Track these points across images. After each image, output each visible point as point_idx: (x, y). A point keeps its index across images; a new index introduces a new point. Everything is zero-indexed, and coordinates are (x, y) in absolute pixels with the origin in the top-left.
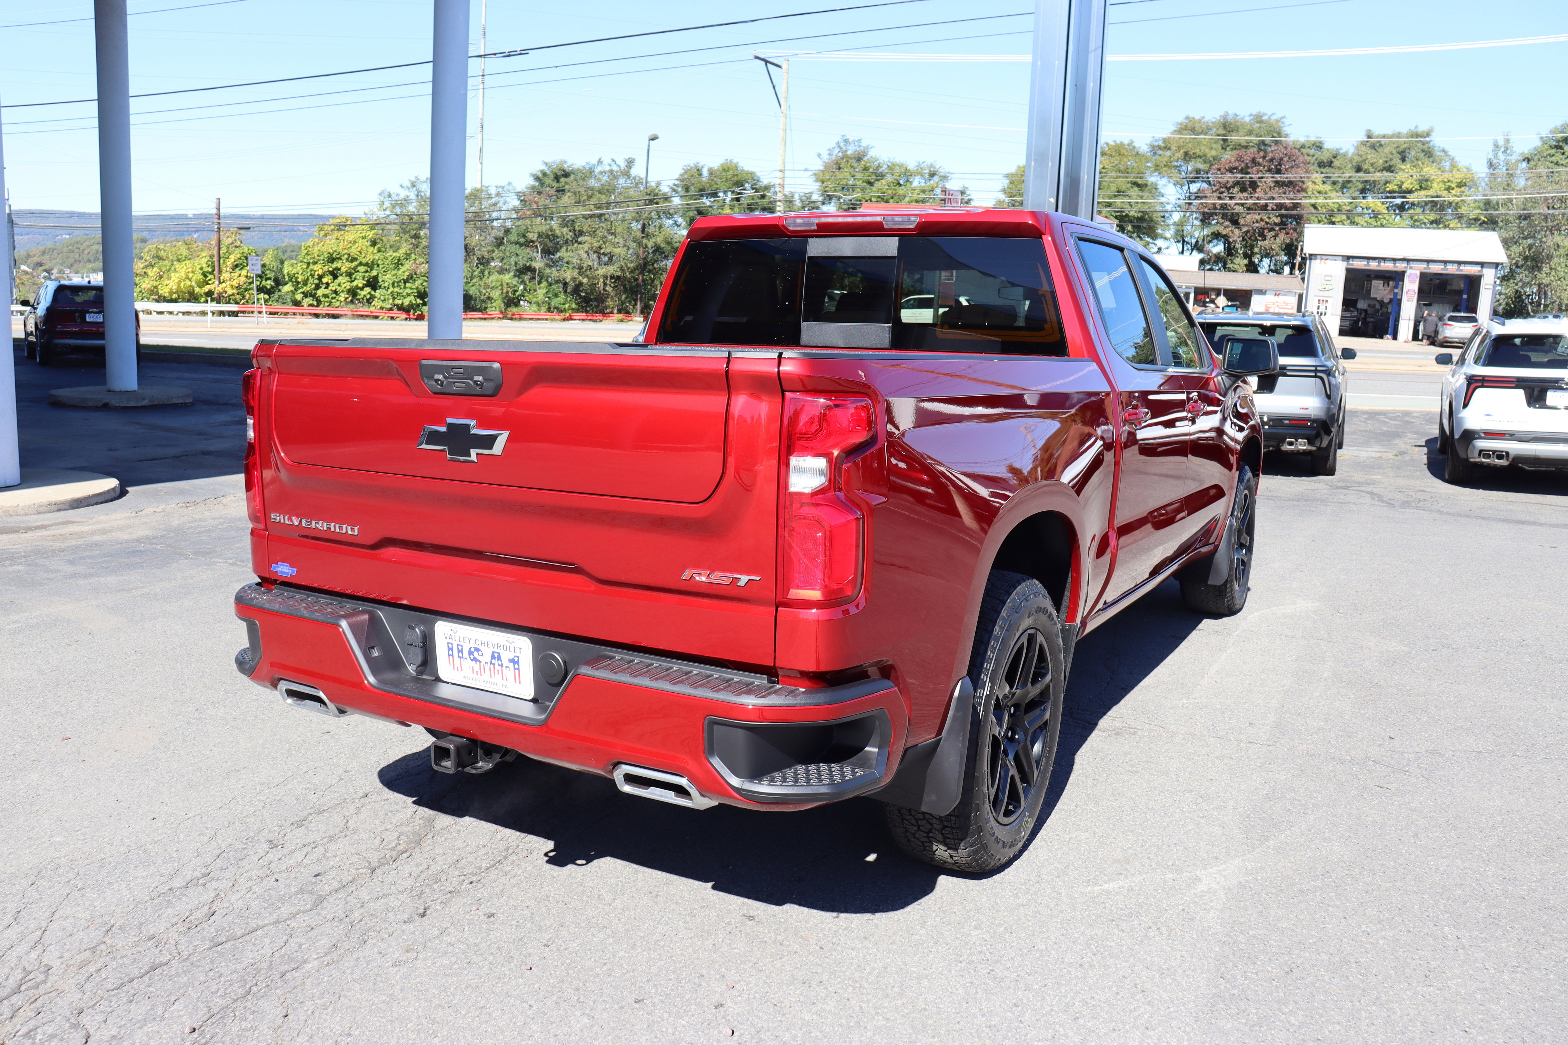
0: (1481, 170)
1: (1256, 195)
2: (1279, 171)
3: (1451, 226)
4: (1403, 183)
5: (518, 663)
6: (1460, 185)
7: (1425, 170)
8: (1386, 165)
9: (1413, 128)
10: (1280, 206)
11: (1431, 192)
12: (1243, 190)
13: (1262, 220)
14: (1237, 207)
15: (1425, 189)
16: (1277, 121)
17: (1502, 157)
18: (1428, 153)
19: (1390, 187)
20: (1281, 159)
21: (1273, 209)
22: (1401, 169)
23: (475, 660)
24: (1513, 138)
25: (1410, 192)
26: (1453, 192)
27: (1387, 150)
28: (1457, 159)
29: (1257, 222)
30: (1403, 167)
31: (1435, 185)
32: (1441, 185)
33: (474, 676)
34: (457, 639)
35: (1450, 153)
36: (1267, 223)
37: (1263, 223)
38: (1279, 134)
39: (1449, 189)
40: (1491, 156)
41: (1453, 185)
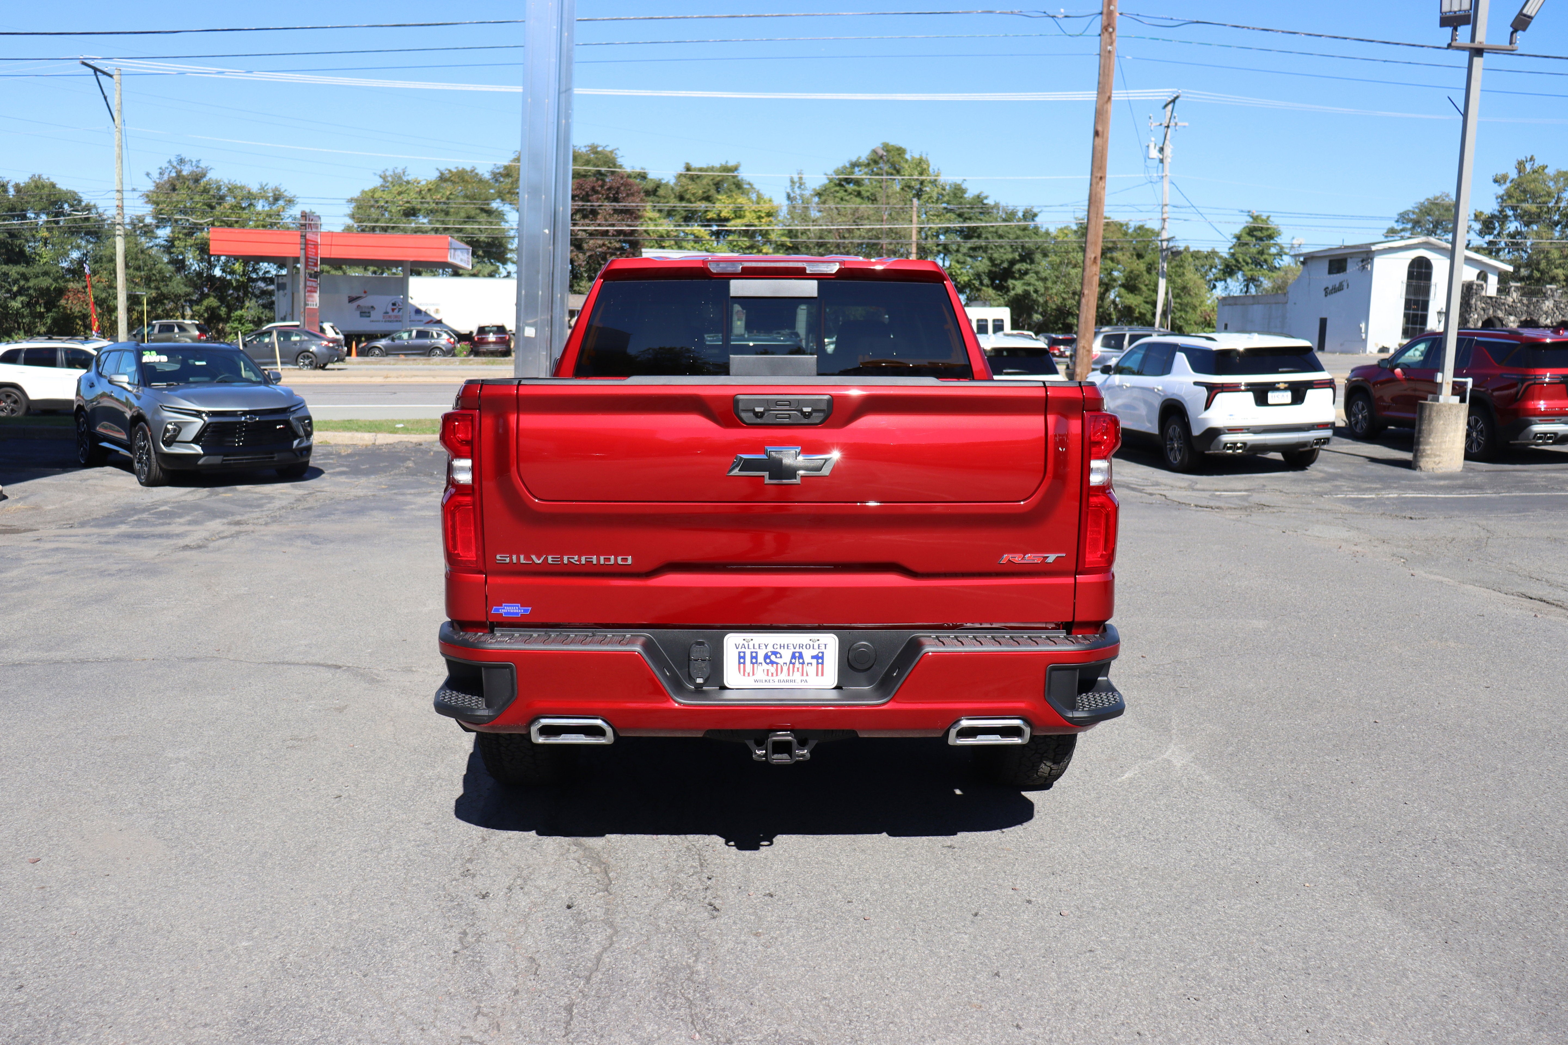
0: (780, 201)
1: (598, 222)
2: (616, 200)
3: (764, 251)
4: (720, 212)
6: (769, 215)
7: (739, 200)
8: (706, 195)
9: (724, 163)
10: (620, 232)
11: (745, 221)
12: (585, 217)
13: (604, 245)
14: (580, 233)
15: (740, 217)
16: (611, 152)
17: (798, 191)
18: (738, 185)
19: (710, 215)
20: (618, 188)
21: (613, 235)
22: (718, 199)
24: (804, 176)
25: (727, 220)
26: (763, 220)
27: (705, 181)
28: (761, 192)
29: (600, 247)
30: (720, 197)
31: (747, 214)
32: (753, 214)
35: (755, 186)
36: (609, 248)
37: (605, 248)
38: (615, 165)
39: (759, 218)
40: (789, 190)
41: (763, 215)
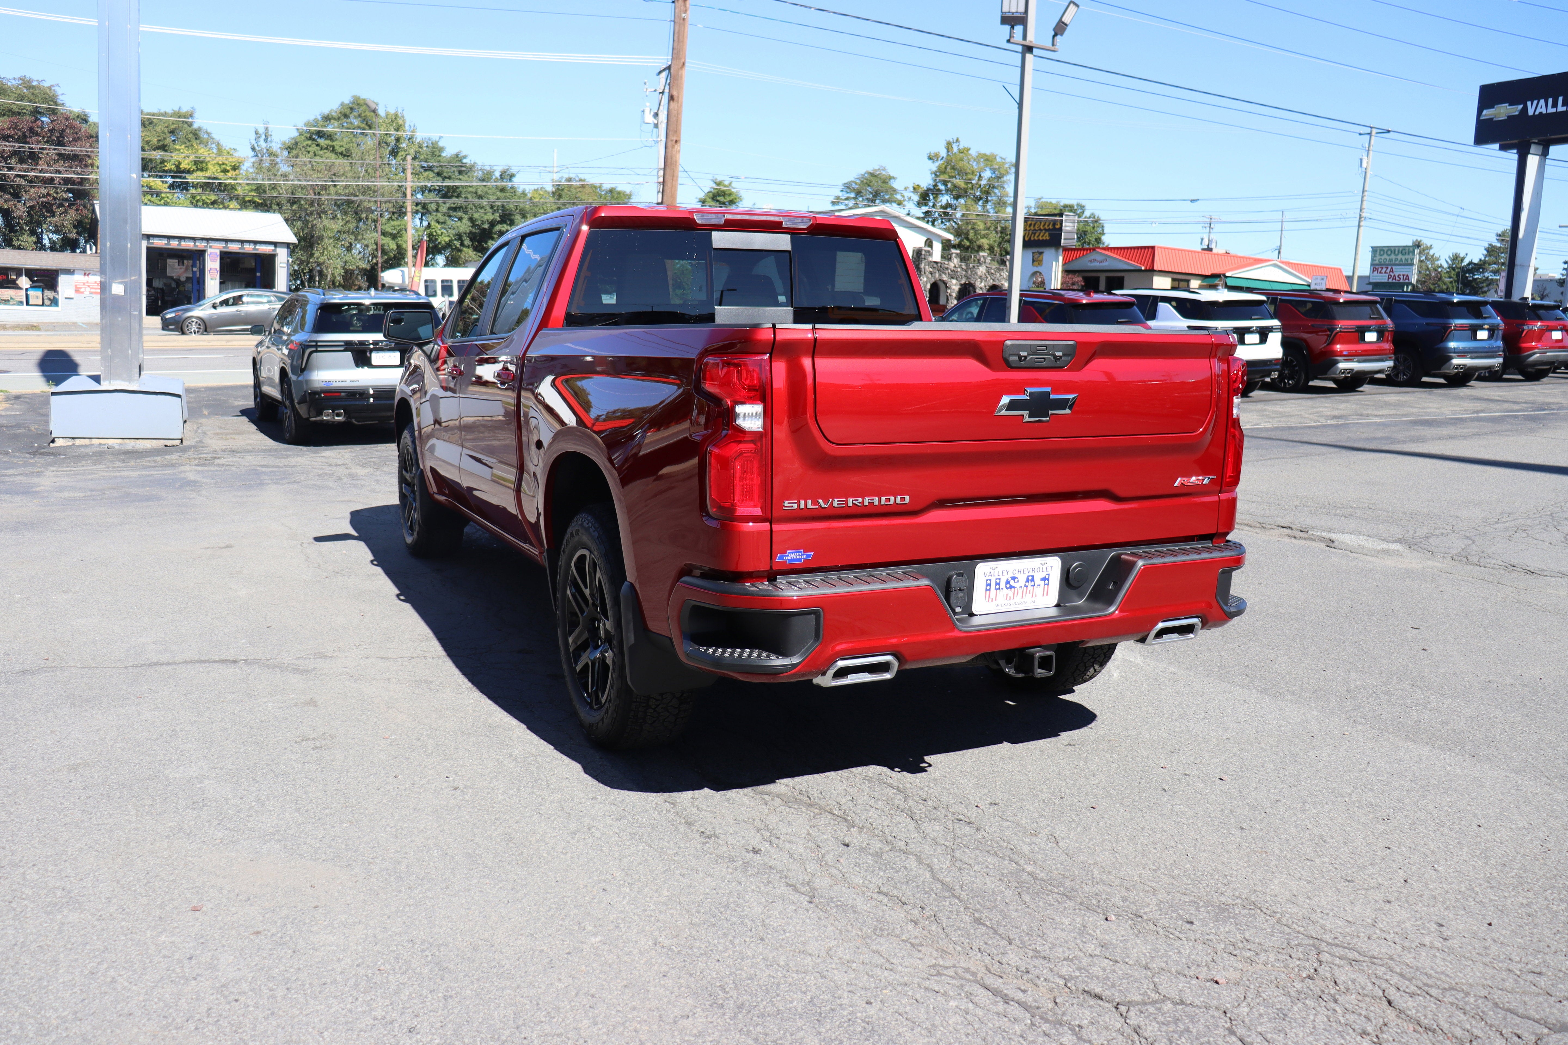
0: (244, 153)
1: (39, 167)
2: (60, 143)
3: (231, 206)
4: (180, 163)
5: (1048, 579)
6: (235, 168)
7: (200, 152)
8: (161, 143)
9: (176, 109)
10: (67, 181)
11: (208, 174)
12: (22, 161)
13: (48, 195)
14: (18, 179)
15: (202, 170)
16: (50, 88)
17: (263, 144)
18: (196, 135)
19: (169, 166)
20: (63, 131)
21: (60, 184)
22: (176, 150)
23: (1011, 587)
24: (271, 126)
25: (189, 172)
26: (229, 174)
27: (158, 129)
28: (221, 142)
29: (44, 196)
30: (177, 147)
31: (210, 166)
32: (217, 167)
33: (1008, 602)
34: (996, 574)
35: (213, 135)
36: (55, 198)
37: (50, 198)
38: (56, 104)
39: (225, 171)
40: (254, 142)
41: (228, 168)
